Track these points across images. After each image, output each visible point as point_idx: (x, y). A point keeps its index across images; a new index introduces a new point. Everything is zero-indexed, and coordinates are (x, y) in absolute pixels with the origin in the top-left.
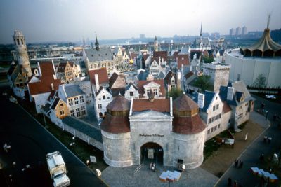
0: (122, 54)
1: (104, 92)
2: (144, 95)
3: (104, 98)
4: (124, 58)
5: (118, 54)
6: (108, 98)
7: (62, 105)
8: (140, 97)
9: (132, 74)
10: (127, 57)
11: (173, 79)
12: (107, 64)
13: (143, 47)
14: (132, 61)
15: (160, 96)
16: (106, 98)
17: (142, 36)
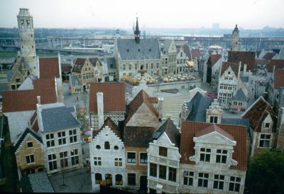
0: (175, 51)
1: (109, 135)
2: (191, 158)
3: (107, 146)
4: (178, 57)
5: (170, 51)
6: (116, 148)
7: (30, 145)
8: (182, 161)
9: (186, 86)
10: (184, 56)
11: (268, 120)
12: (149, 65)
13: (214, 41)
14: (191, 63)
15: (232, 167)
16: (112, 146)
17: (216, 25)
